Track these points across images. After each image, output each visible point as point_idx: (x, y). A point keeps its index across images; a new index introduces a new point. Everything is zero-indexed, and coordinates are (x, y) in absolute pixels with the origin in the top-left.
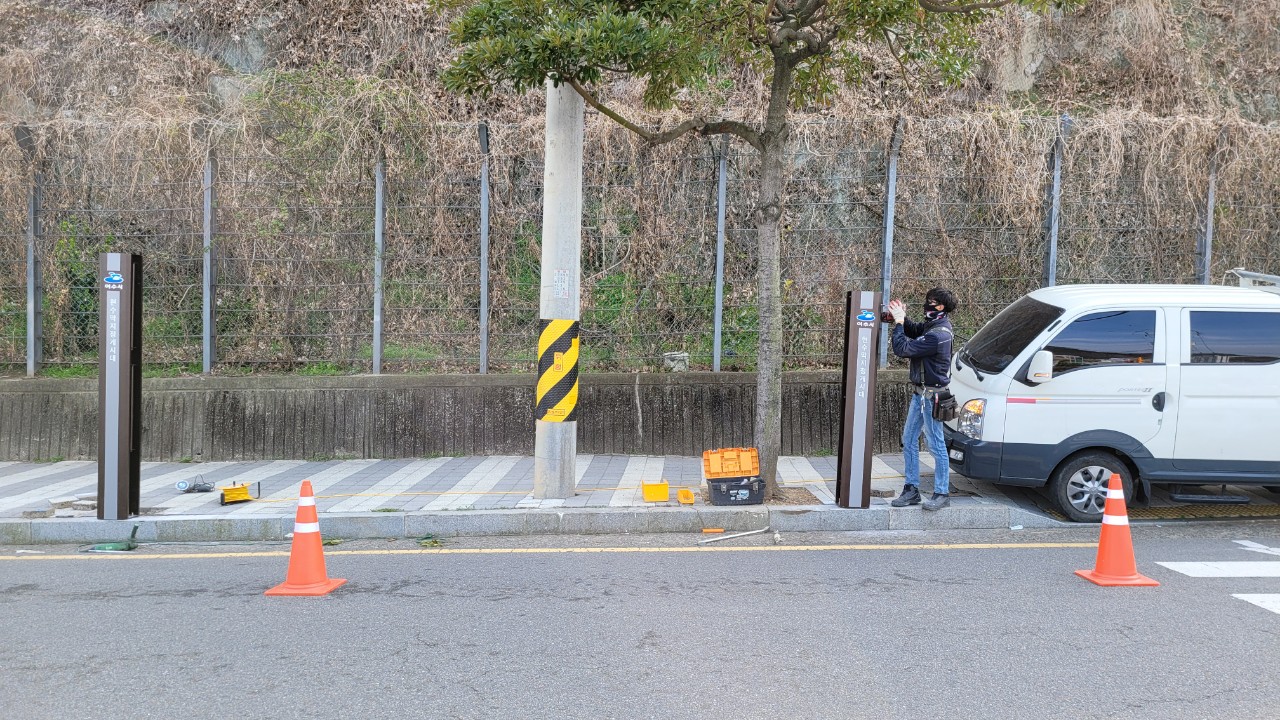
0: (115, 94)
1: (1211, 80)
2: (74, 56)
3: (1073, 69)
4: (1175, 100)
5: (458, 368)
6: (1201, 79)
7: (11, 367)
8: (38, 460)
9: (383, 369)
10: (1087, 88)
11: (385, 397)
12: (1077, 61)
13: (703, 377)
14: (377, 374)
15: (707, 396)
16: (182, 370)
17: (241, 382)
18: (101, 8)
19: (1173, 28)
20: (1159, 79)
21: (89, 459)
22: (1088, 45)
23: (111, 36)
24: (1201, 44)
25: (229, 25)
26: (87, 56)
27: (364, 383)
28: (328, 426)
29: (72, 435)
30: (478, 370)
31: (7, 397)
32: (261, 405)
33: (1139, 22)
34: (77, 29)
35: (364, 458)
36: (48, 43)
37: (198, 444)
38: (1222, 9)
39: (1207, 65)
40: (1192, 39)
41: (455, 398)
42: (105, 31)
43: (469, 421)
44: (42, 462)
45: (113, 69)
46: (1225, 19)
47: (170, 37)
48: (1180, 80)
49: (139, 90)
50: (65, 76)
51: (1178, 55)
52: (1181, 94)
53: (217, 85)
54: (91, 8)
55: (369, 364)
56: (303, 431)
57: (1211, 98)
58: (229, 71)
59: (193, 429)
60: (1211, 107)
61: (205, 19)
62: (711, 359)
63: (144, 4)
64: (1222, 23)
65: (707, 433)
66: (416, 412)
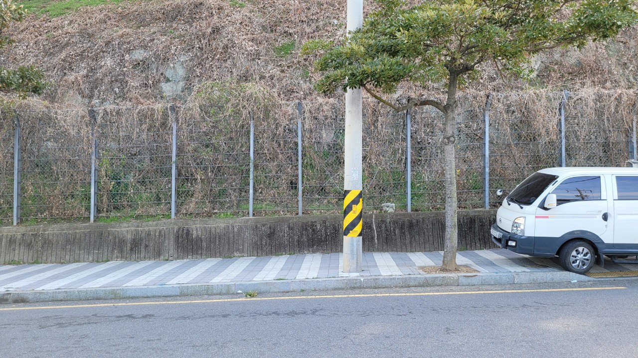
0: (117, 92)
1: (621, 71)
2: (99, 75)
3: (556, 67)
4: (606, 81)
5: (288, 214)
6: (617, 71)
7: (82, 219)
8: (98, 261)
9: (254, 215)
10: (563, 76)
11: (256, 227)
12: (556, 64)
13: (404, 215)
14: (251, 217)
15: (407, 223)
16: (162, 218)
17: (191, 222)
18: (109, 53)
19: (601, 48)
20: (597, 71)
21: (121, 260)
22: (561, 56)
23: (115, 66)
24: (615, 55)
25: (168, 59)
26: (105, 75)
27: (247, 221)
28: (231, 242)
29: (113, 249)
30: (297, 214)
31: (83, 232)
32: (199, 233)
34: (99, 63)
35: (248, 256)
36: (86, 70)
37: (171, 252)
38: (623, 39)
39: (619, 64)
40: (611, 53)
41: (289, 227)
42: (112, 64)
43: (296, 238)
44: (100, 262)
45: (117, 81)
46: (625, 43)
47: (141, 66)
48: (607, 72)
49: (129, 90)
50: (95, 85)
51: (605, 60)
52: (608, 78)
53: (163, 87)
54: (105, 54)
55: (247, 213)
56: (219, 244)
57: (622, 80)
58: (168, 80)
59: (169, 244)
60: (623, 84)
61: (157, 57)
62: (406, 206)
63: (129, 51)
64: (623, 45)
65: (408, 241)
66: (271, 235)
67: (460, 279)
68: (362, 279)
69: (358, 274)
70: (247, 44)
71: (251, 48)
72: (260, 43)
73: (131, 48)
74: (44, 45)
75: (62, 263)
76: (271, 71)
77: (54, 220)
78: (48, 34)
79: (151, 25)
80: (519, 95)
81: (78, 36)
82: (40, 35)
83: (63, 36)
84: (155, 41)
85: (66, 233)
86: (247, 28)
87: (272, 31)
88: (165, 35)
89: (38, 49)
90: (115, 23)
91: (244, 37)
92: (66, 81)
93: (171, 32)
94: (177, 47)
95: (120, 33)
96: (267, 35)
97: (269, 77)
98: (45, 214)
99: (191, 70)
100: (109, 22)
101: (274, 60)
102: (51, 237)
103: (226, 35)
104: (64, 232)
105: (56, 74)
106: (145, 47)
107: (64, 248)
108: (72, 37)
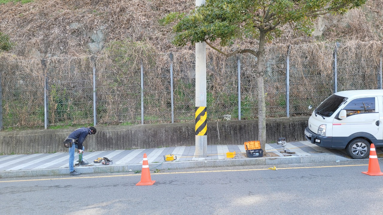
0: (62, 49)
1: (375, 30)
2: (50, 39)
3: (334, 29)
4: (365, 36)
5: (165, 122)
6: (372, 30)
7: (40, 127)
8: (49, 153)
9: (144, 123)
10: (338, 34)
11: (145, 131)
12: (335, 26)
13: (236, 122)
14: (142, 124)
15: (238, 127)
16: (88, 126)
17: (105, 128)
18: (57, 25)
19: (362, 16)
20: (360, 30)
21: (64, 152)
22: (338, 22)
23: (60, 33)
24: (371, 20)
25: (93, 28)
26: (54, 39)
27: (140, 127)
28: (130, 140)
29: (59, 145)
30: (171, 122)
31: (40, 135)
32: (111, 135)
33: (352, 15)
34: (51, 31)
35: (141, 149)
36: (43, 36)
37: (94, 146)
38: (376, 10)
39: (374, 26)
40: (369, 19)
41: (165, 130)
42: (59, 32)
43: (170, 137)
44: (51, 153)
45: (61, 42)
46: (378, 13)
47: (77, 33)
48: (366, 31)
49: (69, 48)
50: (48, 45)
51: (365, 23)
52: (367, 35)
53: (90, 45)
54: (54, 26)
55: (140, 122)
56: (123, 141)
57: (375, 36)
58: (93, 41)
59: (92, 142)
60: (376, 38)
61: (86, 27)
62: (238, 116)
63: (69, 24)
64: (377, 14)
65: (238, 138)
66: (155, 135)
67: (267, 161)
68: (206, 162)
69: (204, 159)
70: (141, 18)
71: (144, 20)
72: (150, 17)
73: (70, 22)
74: (17, 21)
75: (28, 154)
76: (156, 35)
77: (23, 128)
78: (20, 15)
79: (83, 7)
80: (308, 46)
81: (38, 15)
82: (16, 15)
83: (29, 15)
84: (85, 17)
85: (30, 136)
86: (142, 8)
87: (157, 9)
88: (91, 13)
89: (14, 24)
90: (61, 7)
91: (140, 13)
92: (30, 43)
93: (95, 11)
94: (99, 21)
95: (64, 12)
96: (154, 12)
97: (155, 38)
98: (17, 124)
99: (107, 35)
100: (57, 6)
101: (158, 27)
102: (21, 139)
103: (128, 13)
104: (29, 135)
105: (25, 38)
106: (79, 21)
107: (29, 145)
108: (35, 15)
